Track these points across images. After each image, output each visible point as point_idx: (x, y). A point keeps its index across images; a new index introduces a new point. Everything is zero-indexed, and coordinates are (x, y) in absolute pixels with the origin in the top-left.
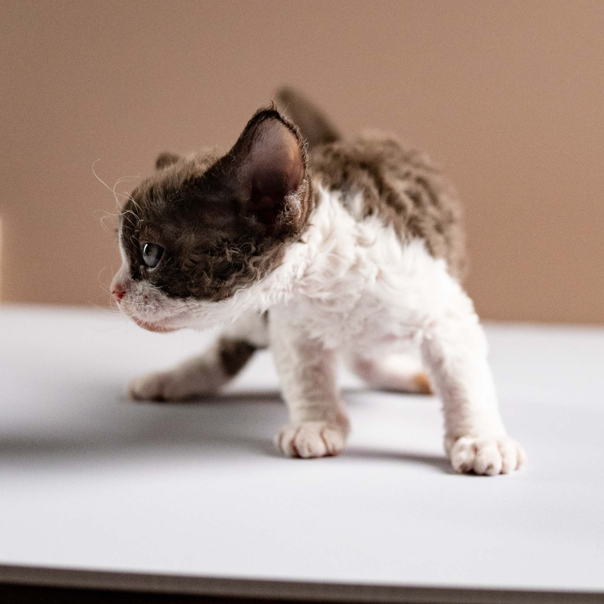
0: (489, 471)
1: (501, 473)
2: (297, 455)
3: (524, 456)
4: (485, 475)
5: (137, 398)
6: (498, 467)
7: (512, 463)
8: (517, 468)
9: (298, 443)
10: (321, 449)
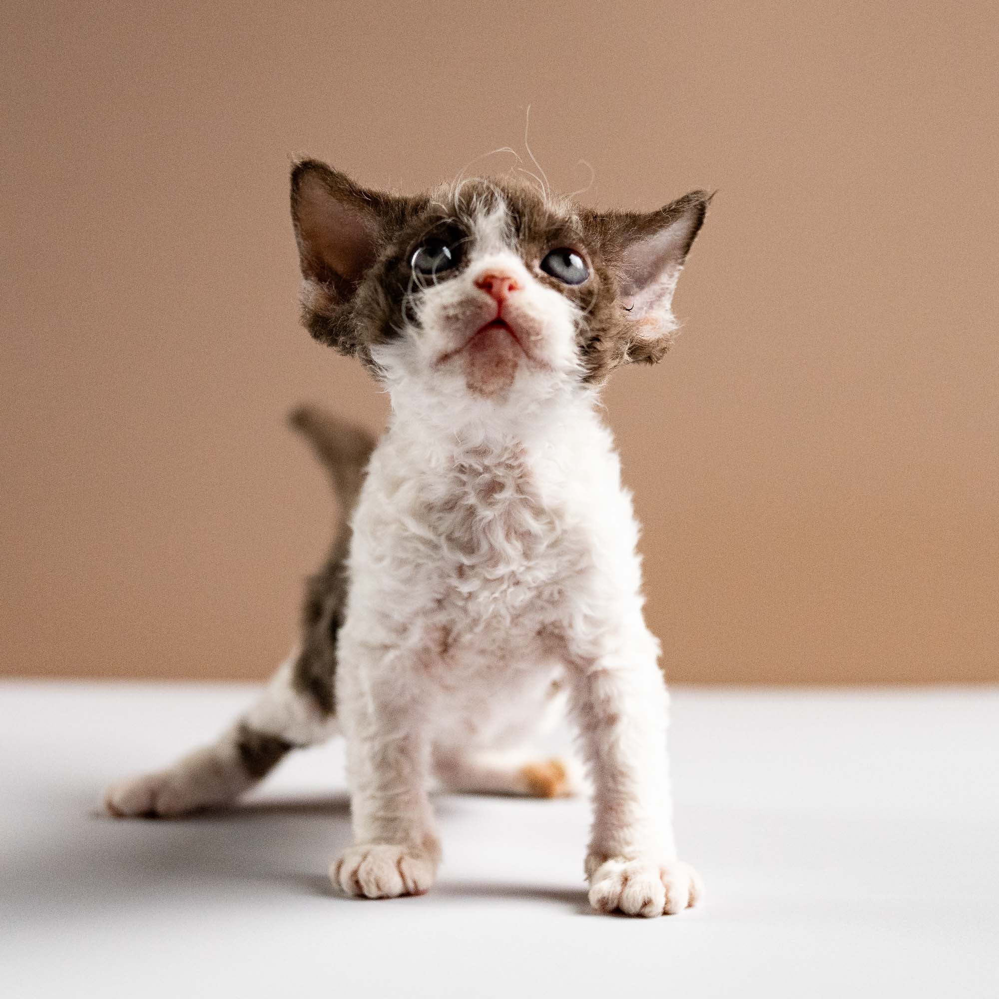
0: (646, 910)
1: (665, 913)
2: (361, 896)
3: (701, 888)
4: (640, 915)
5: (117, 813)
6: (659, 903)
7: (680, 899)
8: (690, 905)
9: (362, 877)
10: (395, 885)
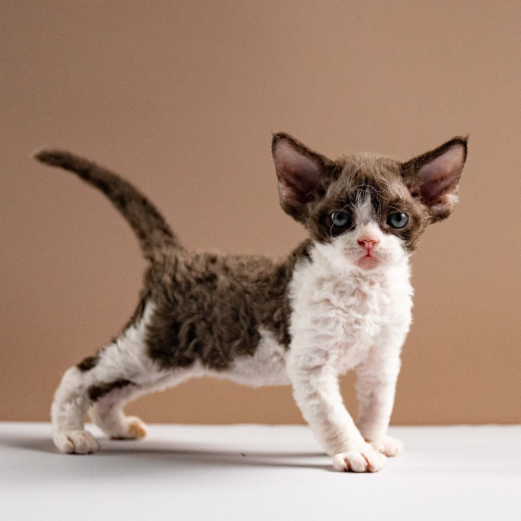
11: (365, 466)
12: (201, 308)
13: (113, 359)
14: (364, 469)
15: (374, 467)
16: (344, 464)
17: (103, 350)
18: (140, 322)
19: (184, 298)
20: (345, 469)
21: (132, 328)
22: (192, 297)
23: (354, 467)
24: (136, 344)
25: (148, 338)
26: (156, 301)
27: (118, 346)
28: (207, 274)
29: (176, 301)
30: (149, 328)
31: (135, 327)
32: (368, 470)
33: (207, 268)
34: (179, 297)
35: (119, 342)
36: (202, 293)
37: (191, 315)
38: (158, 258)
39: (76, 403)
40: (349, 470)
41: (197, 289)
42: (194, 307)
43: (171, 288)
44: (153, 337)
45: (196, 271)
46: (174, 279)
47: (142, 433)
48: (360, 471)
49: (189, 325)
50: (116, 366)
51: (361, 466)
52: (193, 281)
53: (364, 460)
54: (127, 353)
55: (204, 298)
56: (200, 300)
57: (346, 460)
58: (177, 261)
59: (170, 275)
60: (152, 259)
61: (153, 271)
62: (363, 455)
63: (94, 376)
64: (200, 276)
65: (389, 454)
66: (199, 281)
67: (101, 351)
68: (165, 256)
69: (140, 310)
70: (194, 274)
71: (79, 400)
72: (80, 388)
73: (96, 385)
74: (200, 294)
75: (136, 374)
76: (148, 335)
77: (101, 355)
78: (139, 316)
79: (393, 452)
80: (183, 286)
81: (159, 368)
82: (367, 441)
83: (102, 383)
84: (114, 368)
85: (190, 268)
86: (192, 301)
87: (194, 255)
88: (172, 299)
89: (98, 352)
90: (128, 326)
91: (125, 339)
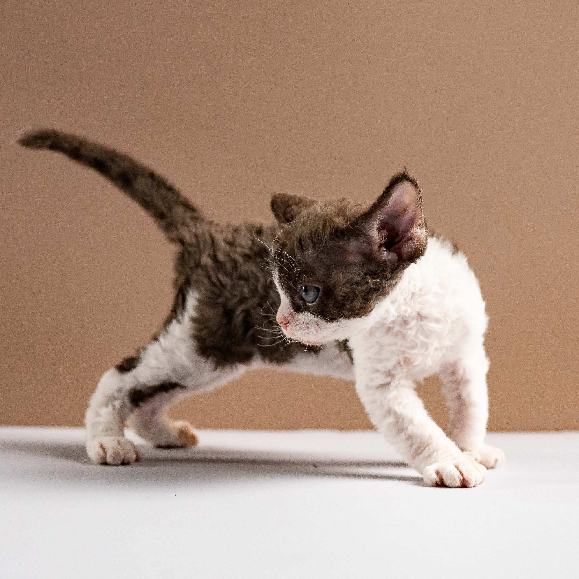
11: (460, 480)
12: (254, 292)
13: (157, 358)
14: (458, 483)
15: (471, 482)
16: (435, 477)
17: (144, 349)
18: (182, 315)
19: (232, 280)
20: (436, 483)
21: (174, 322)
22: (240, 278)
23: (447, 482)
24: (183, 340)
25: (194, 332)
26: (198, 288)
27: (160, 344)
28: (256, 249)
29: (223, 285)
30: (194, 320)
31: (179, 322)
32: (464, 485)
33: (253, 241)
34: (225, 280)
35: (161, 338)
36: (252, 272)
37: (243, 300)
38: (188, 238)
39: (114, 407)
40: (441, 484)
41: (246, 267)
42: (246, 290)
43: (214, 270)
44: (201, 330)
45: (240, 246)
46: (215, 259)
47: (193, 440)
48: (454, 485)
49: (242, 312)
50: (161, 366)
51: (455, 480)
52: (239, 259)
53: (459, 473)
54: (173, 351)
55: (257, 279)
56: (252, 281)
57: (438, 473)
58: (212, 238)
59: (210, 256)
60: (182, 242)
61: (186, 255)
62: (457, 468)
63: (135, 378)
64: (247, 251)
65: (488, 465)
66: (247, 257)
67: (141, 351)
68: (196, 236)
69: (180, 301)
70: (239, 250)
71: (117, 403)
72: (120, 390)
73: (138, 388)
74: (250, 274)
75: (186, 375)
76: (195, 329)
77: (142, 355)
78: (180, 309)
79: (492, 463)
80: (228, 266)
81: (213, 366)
82: (462, 449)
83: (145, 386)
84: (159, 368)
85: (231, 244)
86: (242, 282)
87: (231, 229)
88: (217, 283)
89: (138, 352)
90: (169, 321)
91: (168, 336)
